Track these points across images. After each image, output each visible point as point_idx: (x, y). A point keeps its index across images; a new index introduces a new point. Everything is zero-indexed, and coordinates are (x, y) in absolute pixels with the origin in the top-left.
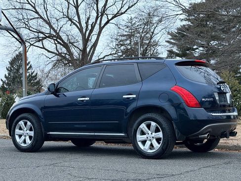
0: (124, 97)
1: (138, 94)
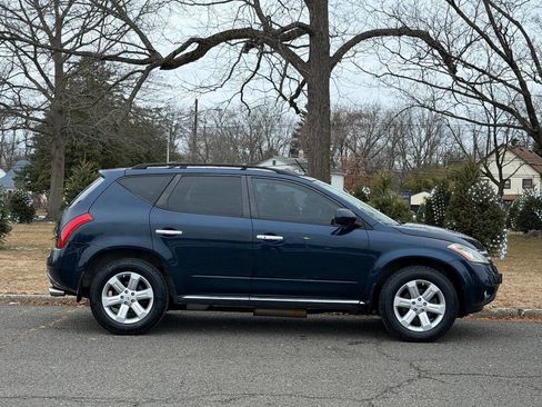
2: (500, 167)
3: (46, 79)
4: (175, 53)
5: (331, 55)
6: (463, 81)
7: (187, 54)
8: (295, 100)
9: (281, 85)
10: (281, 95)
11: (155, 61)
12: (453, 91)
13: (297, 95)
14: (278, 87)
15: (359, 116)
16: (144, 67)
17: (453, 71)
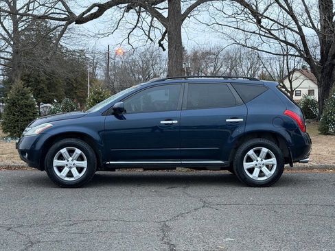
0: (227, 120)
1: (246, 118)
2: (291, 82)
3: (8, 32)
4: (84, 14)
5: (182, 13)
6: (263, 28)
7: (92, 14)
8: (162, 42)
9: (149, 32)
10: (149, 38)
11: (72, 19)
12: (260, 35)
13: (162, 39)
14: (147, 33)
15: (208, 53)
16: (64, 23)
17: (259, 22)
